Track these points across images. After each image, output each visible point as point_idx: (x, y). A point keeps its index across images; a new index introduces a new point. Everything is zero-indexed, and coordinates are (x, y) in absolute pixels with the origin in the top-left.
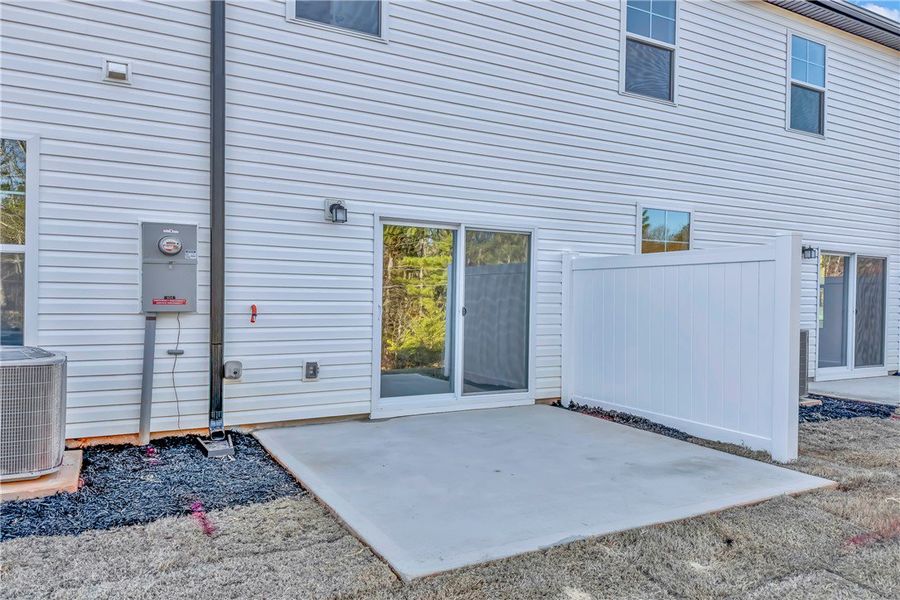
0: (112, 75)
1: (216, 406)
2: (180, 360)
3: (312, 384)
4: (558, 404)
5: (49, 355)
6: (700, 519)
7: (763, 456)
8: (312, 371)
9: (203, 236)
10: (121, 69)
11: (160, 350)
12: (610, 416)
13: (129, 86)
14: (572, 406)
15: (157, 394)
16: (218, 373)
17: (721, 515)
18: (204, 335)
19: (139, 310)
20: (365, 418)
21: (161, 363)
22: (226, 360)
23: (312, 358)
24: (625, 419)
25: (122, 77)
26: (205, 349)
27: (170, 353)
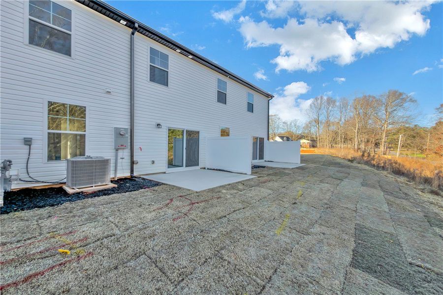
0: (108, 92)
1: (132, 171)
2: (123, 160)
3: (153, 165)
4: (205, 168)
5: (91, 158)
6: (239, 182)
7: (246, 174)
8: (153, 162)
9: (129, 131)
10: (109, 91)
11: (119, 157)
12: (217, 170)
13: (111, 94)
14: (208, 169)
15: (118, 168)
16: (133, 163)
17: (242, 181)
18: (129, 154)
19: (114, 148)
20: (165, 173)
21: (119, 161)
22: (134, 160)
23: (153, 160)
24: (220, 170)
25: (110, 92)
26: (129, 158)
27: (121, 158)
